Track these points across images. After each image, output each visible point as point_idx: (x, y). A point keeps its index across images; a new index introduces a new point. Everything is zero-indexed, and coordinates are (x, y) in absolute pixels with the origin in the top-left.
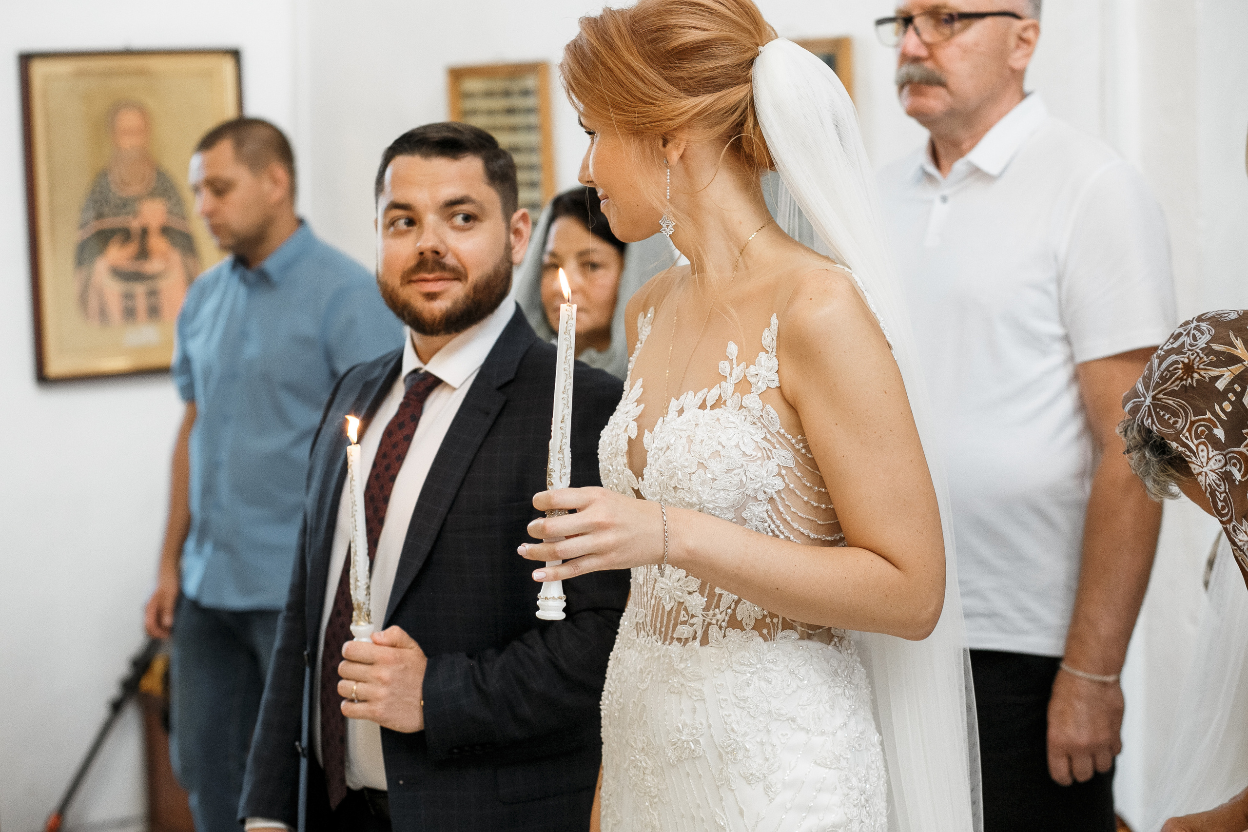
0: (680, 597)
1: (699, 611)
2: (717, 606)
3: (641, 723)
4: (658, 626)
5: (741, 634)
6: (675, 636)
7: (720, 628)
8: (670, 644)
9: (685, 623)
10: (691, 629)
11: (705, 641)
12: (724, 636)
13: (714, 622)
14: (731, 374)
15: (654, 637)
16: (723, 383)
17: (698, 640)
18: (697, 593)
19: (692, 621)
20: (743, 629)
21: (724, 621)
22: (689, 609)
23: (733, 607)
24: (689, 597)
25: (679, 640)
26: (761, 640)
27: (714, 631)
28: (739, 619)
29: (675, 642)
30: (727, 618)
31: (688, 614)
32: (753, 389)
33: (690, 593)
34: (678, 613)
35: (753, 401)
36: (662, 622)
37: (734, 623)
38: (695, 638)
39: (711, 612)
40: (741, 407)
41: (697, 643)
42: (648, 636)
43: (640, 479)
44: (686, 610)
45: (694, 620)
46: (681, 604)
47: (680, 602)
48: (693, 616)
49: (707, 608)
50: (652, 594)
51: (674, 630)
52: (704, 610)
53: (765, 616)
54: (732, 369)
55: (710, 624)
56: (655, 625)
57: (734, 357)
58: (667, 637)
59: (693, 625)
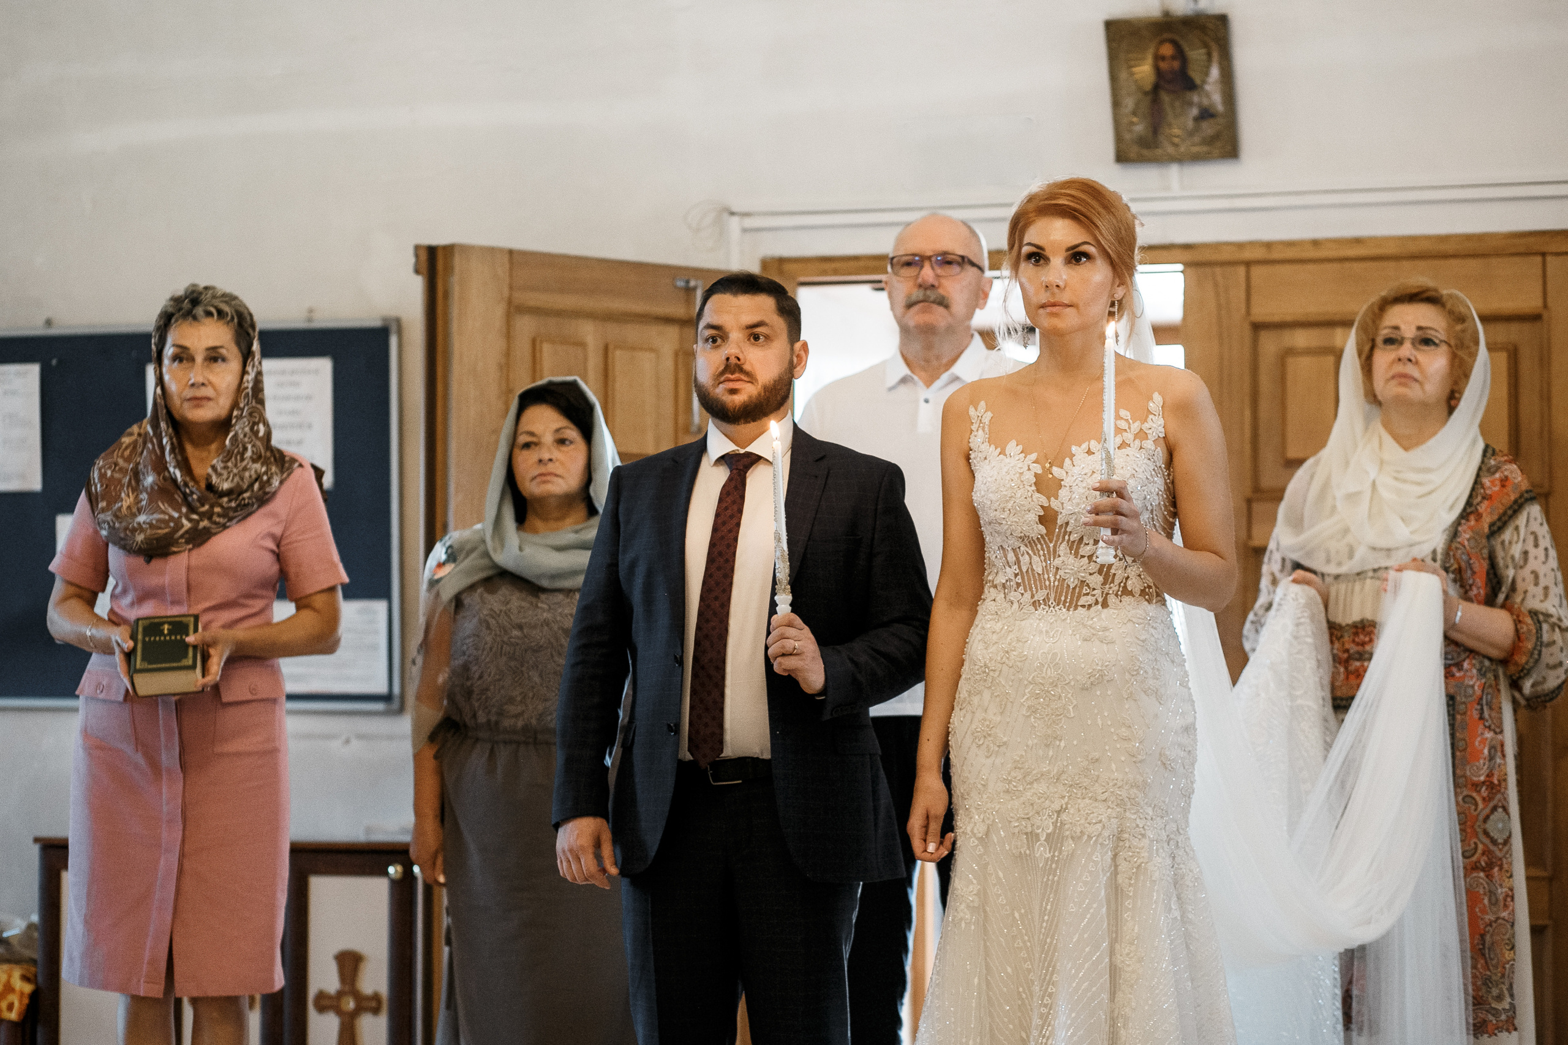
0: (1083, 577)
1: (1098, 586)
2: (1112, 582)
3: (1051, 666)
4: (1063, 598)
5: (1133, 599)
6: (1079, 604)
7: (1117, 595)
8: (1075, 610)
9: (1087, 594)
10: (1094, 598)
11: (1105, 605)
12: (1121, 601)
13: (1111, 592)
14: (1129, 428)
15: (1057, 608)
16: (1125, 434)
17: (1100, 604)
18: (1097, 574)
19: (1093, 593)
20: (1134, 596)
21: (1118, 591)
22: (1091, 586)
23: (1124, 581)
24: (1090, 577)
25: (1083, 606)
26: (1146, 603)
27: (1112, 599)
28: (1130, 590)
29: (1080, 608)
30: (1121, 589)
31: (1089, 588)
32: (1149, 437)
33: (1091, 574)
34: (1081, 588)
35: (1149, 444)
36: (1066, 598)
37: (1126, 592)
38: (1097, 603)
39: (1107, 586)
40: (1141, 448)
41: (1099, 606)
42: (1050, 607)
43: (1052, 498)
44: (1088, 585)
45: (1095, 592)
46: (1083, 582)
47: (1082, 581)
48: (1094, 589)
49: (1104, 584)
50: (1056, 578)
51: (1078, 600)
52: (1102, 585)
53: (1145, 587)
54: (1129, 424)
55: (1107, 594)
56: (1060, 599)
57: (1129, 418)
58: (1073, 605)
59: (1094, 595)
